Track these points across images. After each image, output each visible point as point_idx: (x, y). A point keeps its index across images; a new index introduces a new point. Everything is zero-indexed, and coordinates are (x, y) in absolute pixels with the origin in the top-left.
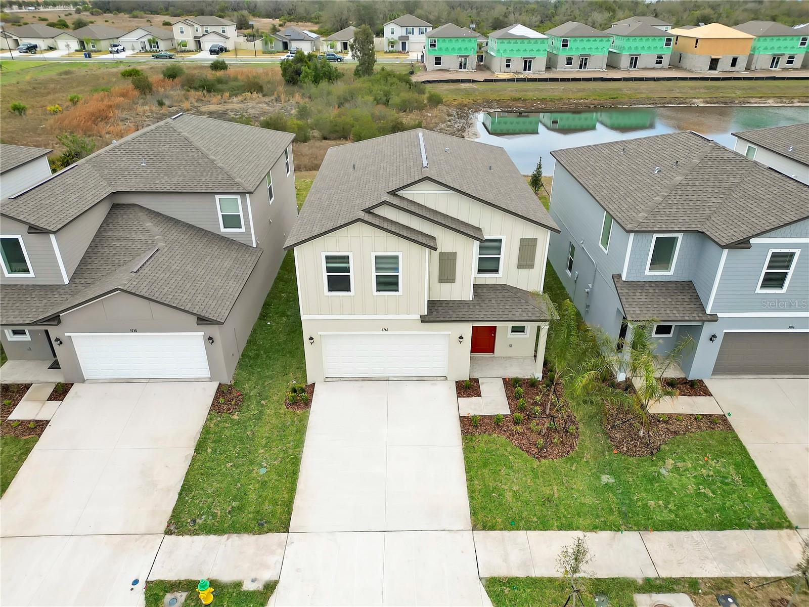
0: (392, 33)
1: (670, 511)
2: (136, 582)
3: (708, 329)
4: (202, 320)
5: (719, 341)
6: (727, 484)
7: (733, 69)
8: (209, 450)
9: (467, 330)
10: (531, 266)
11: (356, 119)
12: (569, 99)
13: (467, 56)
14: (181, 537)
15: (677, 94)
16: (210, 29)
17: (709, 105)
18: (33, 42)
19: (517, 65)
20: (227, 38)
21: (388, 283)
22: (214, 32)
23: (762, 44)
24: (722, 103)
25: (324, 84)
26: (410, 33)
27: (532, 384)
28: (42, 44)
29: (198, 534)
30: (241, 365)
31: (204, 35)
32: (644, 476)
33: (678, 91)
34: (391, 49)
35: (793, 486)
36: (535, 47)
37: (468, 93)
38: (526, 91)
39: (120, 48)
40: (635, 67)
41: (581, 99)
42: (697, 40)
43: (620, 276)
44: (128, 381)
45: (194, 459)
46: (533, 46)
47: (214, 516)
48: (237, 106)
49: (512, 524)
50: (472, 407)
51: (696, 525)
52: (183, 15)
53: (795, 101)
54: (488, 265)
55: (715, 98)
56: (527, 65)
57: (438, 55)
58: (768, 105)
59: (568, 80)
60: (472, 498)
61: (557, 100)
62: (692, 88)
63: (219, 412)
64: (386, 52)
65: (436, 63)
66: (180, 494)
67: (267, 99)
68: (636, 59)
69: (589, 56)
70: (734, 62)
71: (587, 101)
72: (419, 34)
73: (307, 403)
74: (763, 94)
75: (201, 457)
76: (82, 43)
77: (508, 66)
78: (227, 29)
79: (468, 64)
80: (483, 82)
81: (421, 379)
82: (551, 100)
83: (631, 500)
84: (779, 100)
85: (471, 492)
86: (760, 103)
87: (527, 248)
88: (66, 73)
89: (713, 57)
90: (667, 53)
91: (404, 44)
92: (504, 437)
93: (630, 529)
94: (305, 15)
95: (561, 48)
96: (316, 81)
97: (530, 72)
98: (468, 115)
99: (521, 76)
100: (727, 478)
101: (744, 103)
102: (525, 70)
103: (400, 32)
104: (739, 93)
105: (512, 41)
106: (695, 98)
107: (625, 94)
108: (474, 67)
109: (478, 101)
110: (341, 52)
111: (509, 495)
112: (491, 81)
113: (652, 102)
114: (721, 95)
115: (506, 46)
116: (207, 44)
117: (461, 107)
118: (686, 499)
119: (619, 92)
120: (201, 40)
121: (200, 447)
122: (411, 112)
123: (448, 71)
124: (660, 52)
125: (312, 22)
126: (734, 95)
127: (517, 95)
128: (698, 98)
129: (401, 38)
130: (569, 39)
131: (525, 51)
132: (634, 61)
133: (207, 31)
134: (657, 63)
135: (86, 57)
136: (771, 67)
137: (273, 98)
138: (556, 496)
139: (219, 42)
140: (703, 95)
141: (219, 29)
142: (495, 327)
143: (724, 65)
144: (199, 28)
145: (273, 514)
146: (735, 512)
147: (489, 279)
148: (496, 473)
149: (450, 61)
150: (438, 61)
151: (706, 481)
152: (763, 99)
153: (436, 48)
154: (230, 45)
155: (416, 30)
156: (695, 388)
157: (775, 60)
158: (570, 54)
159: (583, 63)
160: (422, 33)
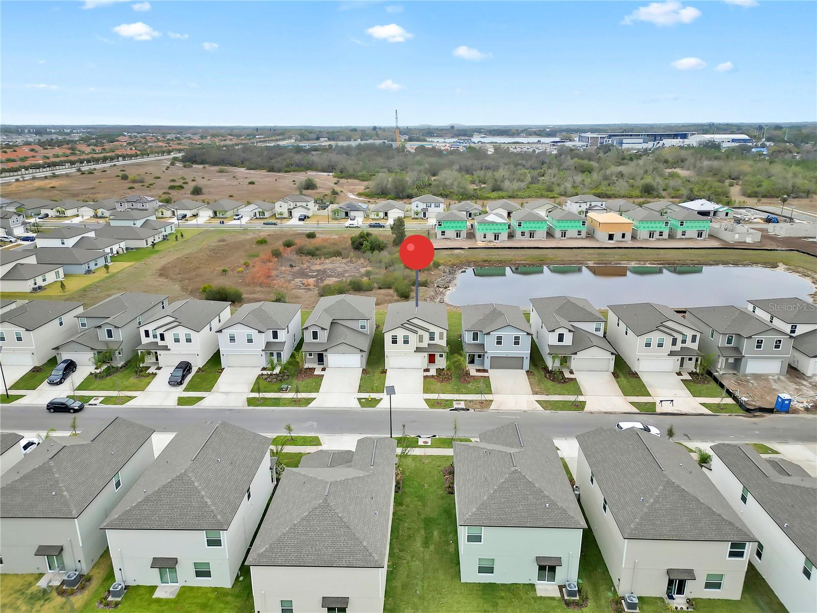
0: (417, 207)
1: (466, 391)
2: (355, 398)
3: (486, 355)
4: (361, 351)
5: (489, 358)
6: (483, 388)
7: (622, 240)
8: (363, 380)
9: (426, 354)
10: (443, 339)
11: (396, 279)
12: (516, 261)
13: (461, 231)
14: (361, 393)
16: (298, 204)
17: (596, 265)
18: (184, 212)
19: (490, 237)
20: (309, 209)
21: (406, 342)
22: (301, 206)
23: (642, 225)
24: (604, 264)
25: (376, 252)
26: (429, 207)
27: (443, 369)
28: (189, 213)
29: (365, 393)
30: (366, 365)
31: (294, 208)
32: (464, 386)
33: (580, 256)
34: (416, 216)
35: (496, 388)
36: (501, 227)
37: (458, 256)
38: (492, 256)
39: (240, 216)
40: (565, 237)
41: (522, 261)
42: (600, 223)
43: (466, 342)
44: (340, 367)
46: (499, 227)
47: (368, 390)
48: (330, 266)
49: (432, 393)
50: (426, 374)
51: (470, 393)
52: (257, 169)
53: (648, 263)
54: (432, 338)
55: (601, 261)
56: (496, 237)
57: (443, 230)
58: (631, 265)
59: (518, 248)
61: (508, 261)
62: (589, 254)
63: (364, 374)
64: (413, 219)
65: (442, 235)
66: (359, 387)
67: (345, 261)
68: (565, 233)
69: (535, 231)
70: (623, 236)
71: (526, 262)
72: (435, 207)
73: (386, 373)
74: (631, 258)
76: (215, 213)
77: (485, 237)
78: (308, 204)
79: (462, 235)
80: (468, 249)
81: (414, 368)
82: (505, 262)
83: (459, 390)
84: (638, 262)
85: (424, 388)
86: (626, 264)
87: (441, 334)
88: (223, 240)
89: (610, 233)
90: (584, 231)
91: (425, 214)
92: (434, 379)
93: (457, 394)
94: (353, 173)
95: (517, 227)
96: (372, 249)
97: (499, 241)
98: (455, 271)
99: (491, 245)
101: (617, 264)
102: (495, 239)
103: (422, 206)
104: (616, 257)
105: (487, 224)
106: (589, 261)
107: (549, 258)
108: (465, 237)
109: (463, 262)
110: (383, 218)
111: (432, 388)
112: (473, 248)
114: (606, 259)
115: (482, 226)
116: (297, 213)
117: (452, 266)
118: (471, 390)
119: (547, 256)
120: (292, 211)
121: (361, 380)
122: (423, 272)
123: (449, 239)
124: (580, 229)
125: (358, 179)
127: (486, 258)
128: (591, 261)
129: (423, 210)
130: (522, 222)
131: (495, 229)
132: (564, 234)
133: (296, 205)
134: (578, 235)
135: (221, 223)
136: (649, 238)
137: (348, 260)
139: (304, 212)
140: (594, 259)
141: (304, 204)
142: (435, 354)
143: (618, 236)
144: (292, 203)
145: (380, 390)
146: (482, 392)
147: (432, 342)
148: (430, 385)
149: (450, 233)
150: (443, 233)
153: (442, 226)
154: (310, 214)
155: (433, 205)
156: (485, 371)
157: (651, 235)
158: (523, 230)
159: (532, 235)
160: (437, 207)
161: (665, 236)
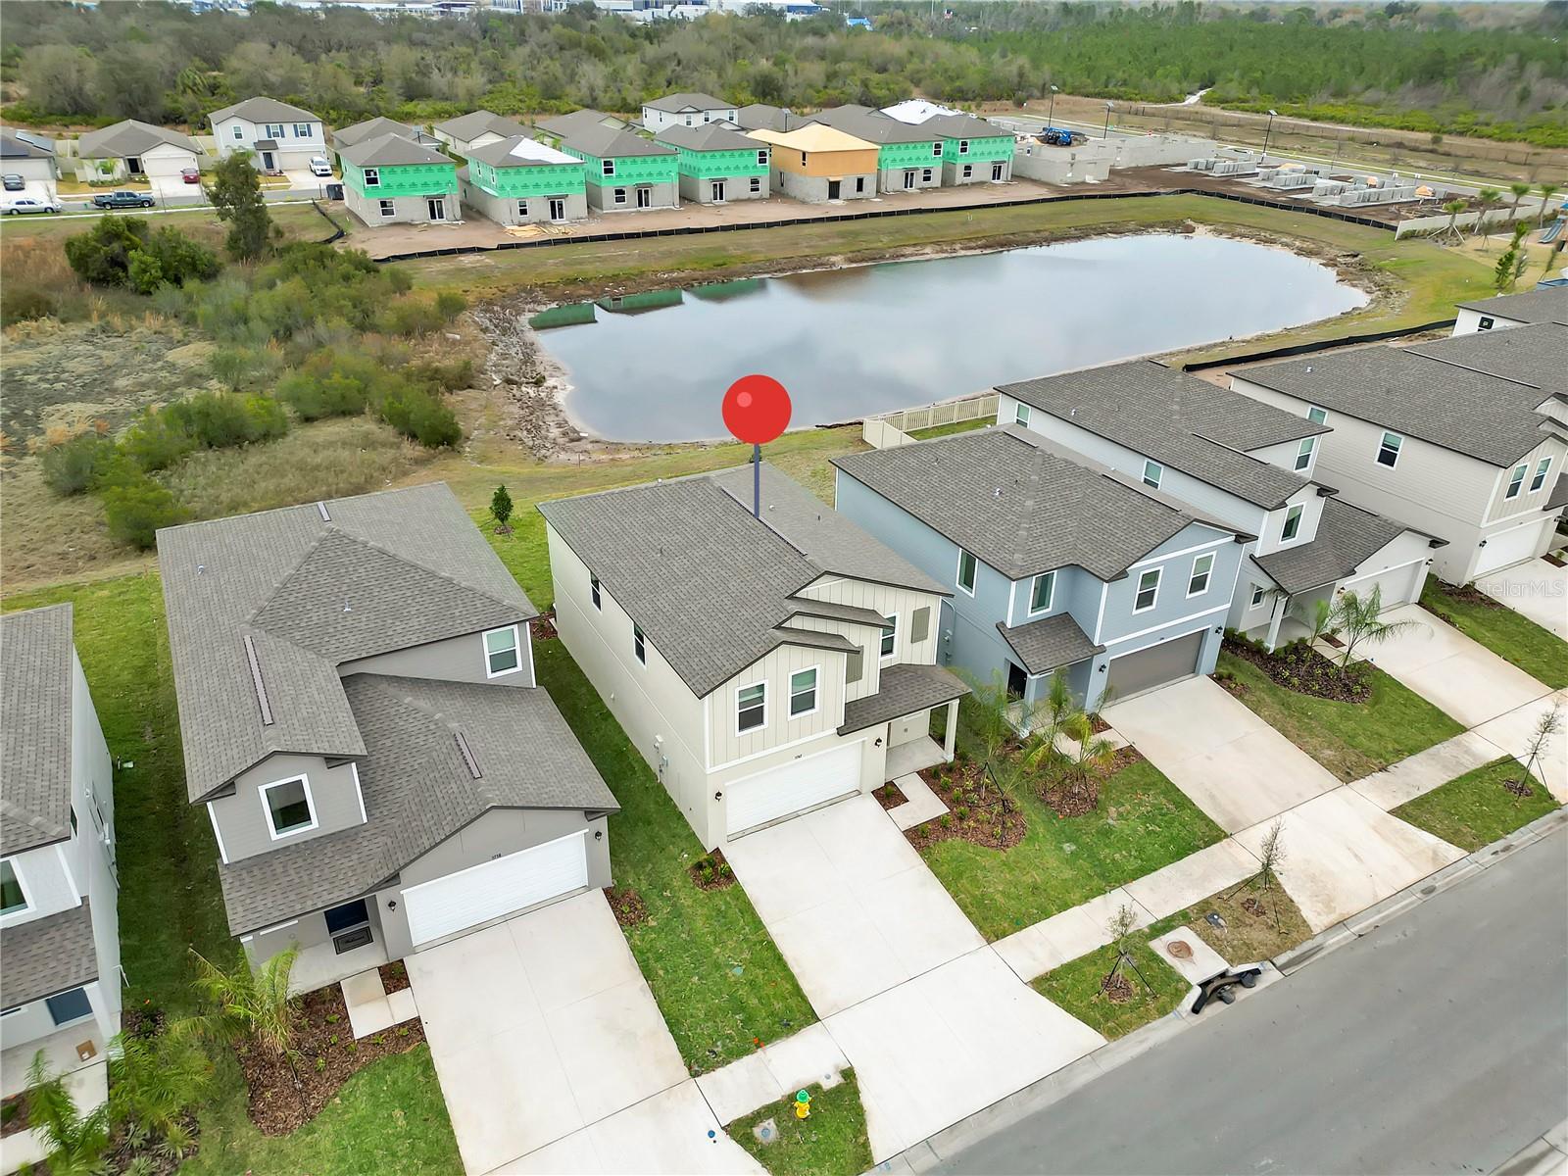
0: (238, 136)
1: (1135, 858)
2: (711, 1134)
3: (1097, 661)
6: (1164, 815)
7: (860, 195)
8: (661, 972)
9: (884, 731)
10: (925, 637)
12: (655, 272)
13: (442, 197)
14: (712, 1073)
15: (807, 250)
17: (854, 265)
19: (540, 210)
21: (804, 702)
23: (888, 154)
25: (196, 285)
26: (276, 135)
27: (948, 769)
29: (730, 1062)
32: (1098, 832)
33: (805, 244)
35: (1212, 797)
36: (565, 178)
37: (481, 275)
38: (581, 264)
40: (721, 198)
41: (672, 271)
42: (804, 154)
43: (1003, 624)
44: (478, 928)
45: (653, 990)
46: (559, 177)
47: (730, 1037)
48: (28, 357)
49: (1019, 923)
50: (907, 816)
51: (1160, 863)
53: (958, 246)
55: (859, 251)
56: (556, 209)
57: (384, 197)
58: (928, 257)
60: (969, 914)
61: (637, 275)
62: (823, 237)
63: (632, 924)
65: (385, 213)
66: (672, 1032)
68: (721, 185)
69: (650, 185)
70: (860, 185)
71: (683, 275)
72: (297, 136)
73: (728, 875)
74: (915, 237)
75: (659, 983)
77: (523, 212)
79: (447, 209)
80: (497, 249)
81: (833, 802)
82: (628, 279)
83: (1099, 860)
84: (938, 248)
85: (963, 907)
86: (917, 255)
87: (920, 618)
89: (832, 179)
90: (764, 174)
91: (268, 157)
92: (958, 838)
93: (1114, 888)
95: (604, 175)
97: (563, 221)
98: (510, 323)
99: (558, 233)
100: (1163, 809)
101: (897, 256)
102: (554, 217)
103: (253, 133)
104: (885, 240)
105: (524, 171)
106: (831, 254)
107: (733, 257)
108: (459, 216)
109: (509, 291)
110: (132, 180)
111: (998, 897)
112: (508, 247)
113: (777, 268)
114: (864, 246)
115: (514, 178)
117: (487, 306)
118: (1141, 842)
119: (725, 253)
121: (648, 974)
122: (427, 337)
123: (411, 225)
124: (754, 174)
126: (880, 244)
127: (571, 273)
128: (836, 254)
129: (259, 145)
130: (613, 160)
131: (548, 185)
132: (719, 189)
134: (752, 190)
136: (906, 187)
137: (91, 325)
138: (1039, 881)
140: (841, 250)
143: (848, 189)
145: (788, 1008)
146: (1183, 838)
148: (974, 879)
149: (407, 205)
150: (387, 208)
151: (1148, 818)
152: (919, 248)
153: (379, 184)
155: (289, 129)
156: (1095, 724)
157: (908, 178)
158: (619, 184)
159: (643, 197)
160: (303, 134)
161: (936, 180)
